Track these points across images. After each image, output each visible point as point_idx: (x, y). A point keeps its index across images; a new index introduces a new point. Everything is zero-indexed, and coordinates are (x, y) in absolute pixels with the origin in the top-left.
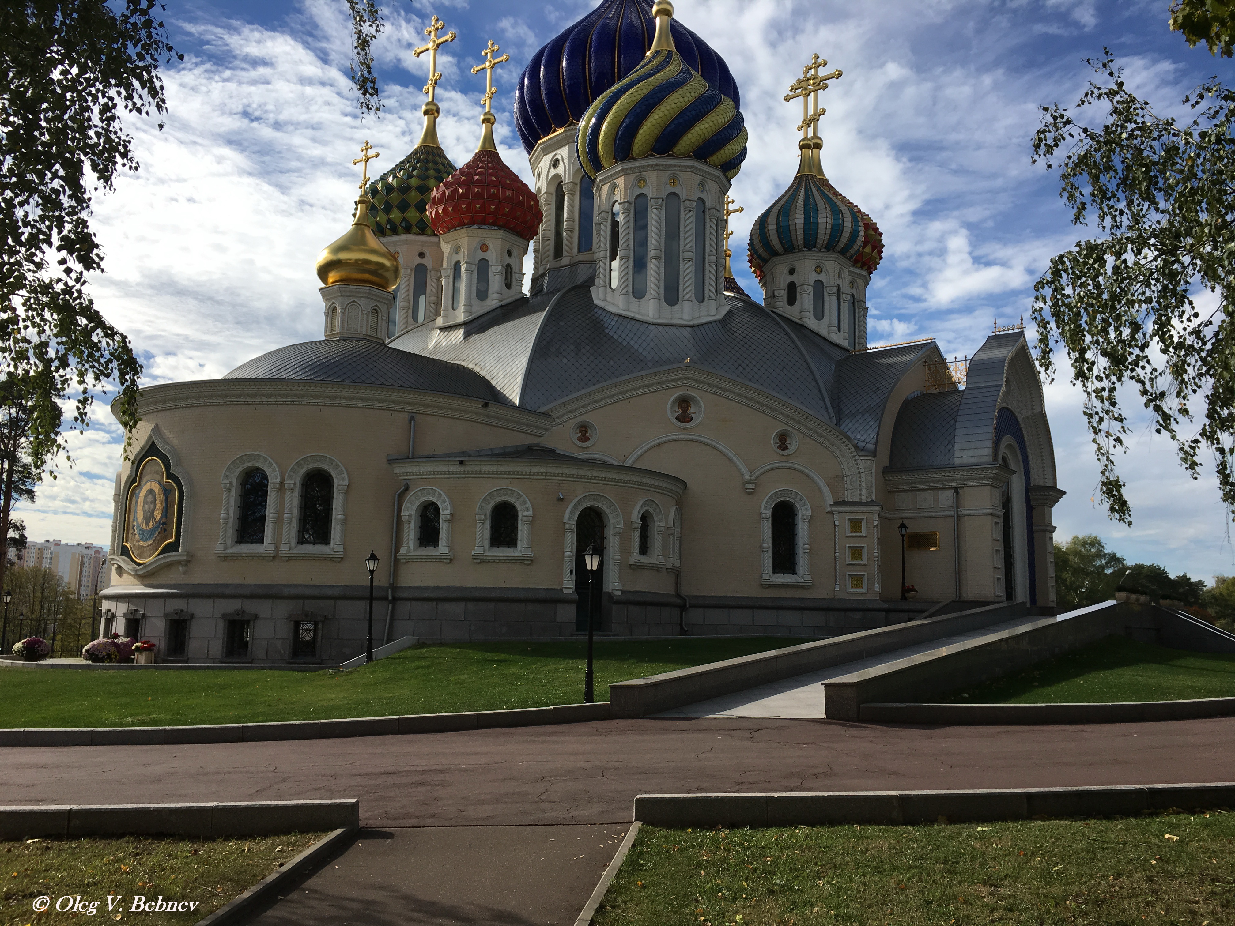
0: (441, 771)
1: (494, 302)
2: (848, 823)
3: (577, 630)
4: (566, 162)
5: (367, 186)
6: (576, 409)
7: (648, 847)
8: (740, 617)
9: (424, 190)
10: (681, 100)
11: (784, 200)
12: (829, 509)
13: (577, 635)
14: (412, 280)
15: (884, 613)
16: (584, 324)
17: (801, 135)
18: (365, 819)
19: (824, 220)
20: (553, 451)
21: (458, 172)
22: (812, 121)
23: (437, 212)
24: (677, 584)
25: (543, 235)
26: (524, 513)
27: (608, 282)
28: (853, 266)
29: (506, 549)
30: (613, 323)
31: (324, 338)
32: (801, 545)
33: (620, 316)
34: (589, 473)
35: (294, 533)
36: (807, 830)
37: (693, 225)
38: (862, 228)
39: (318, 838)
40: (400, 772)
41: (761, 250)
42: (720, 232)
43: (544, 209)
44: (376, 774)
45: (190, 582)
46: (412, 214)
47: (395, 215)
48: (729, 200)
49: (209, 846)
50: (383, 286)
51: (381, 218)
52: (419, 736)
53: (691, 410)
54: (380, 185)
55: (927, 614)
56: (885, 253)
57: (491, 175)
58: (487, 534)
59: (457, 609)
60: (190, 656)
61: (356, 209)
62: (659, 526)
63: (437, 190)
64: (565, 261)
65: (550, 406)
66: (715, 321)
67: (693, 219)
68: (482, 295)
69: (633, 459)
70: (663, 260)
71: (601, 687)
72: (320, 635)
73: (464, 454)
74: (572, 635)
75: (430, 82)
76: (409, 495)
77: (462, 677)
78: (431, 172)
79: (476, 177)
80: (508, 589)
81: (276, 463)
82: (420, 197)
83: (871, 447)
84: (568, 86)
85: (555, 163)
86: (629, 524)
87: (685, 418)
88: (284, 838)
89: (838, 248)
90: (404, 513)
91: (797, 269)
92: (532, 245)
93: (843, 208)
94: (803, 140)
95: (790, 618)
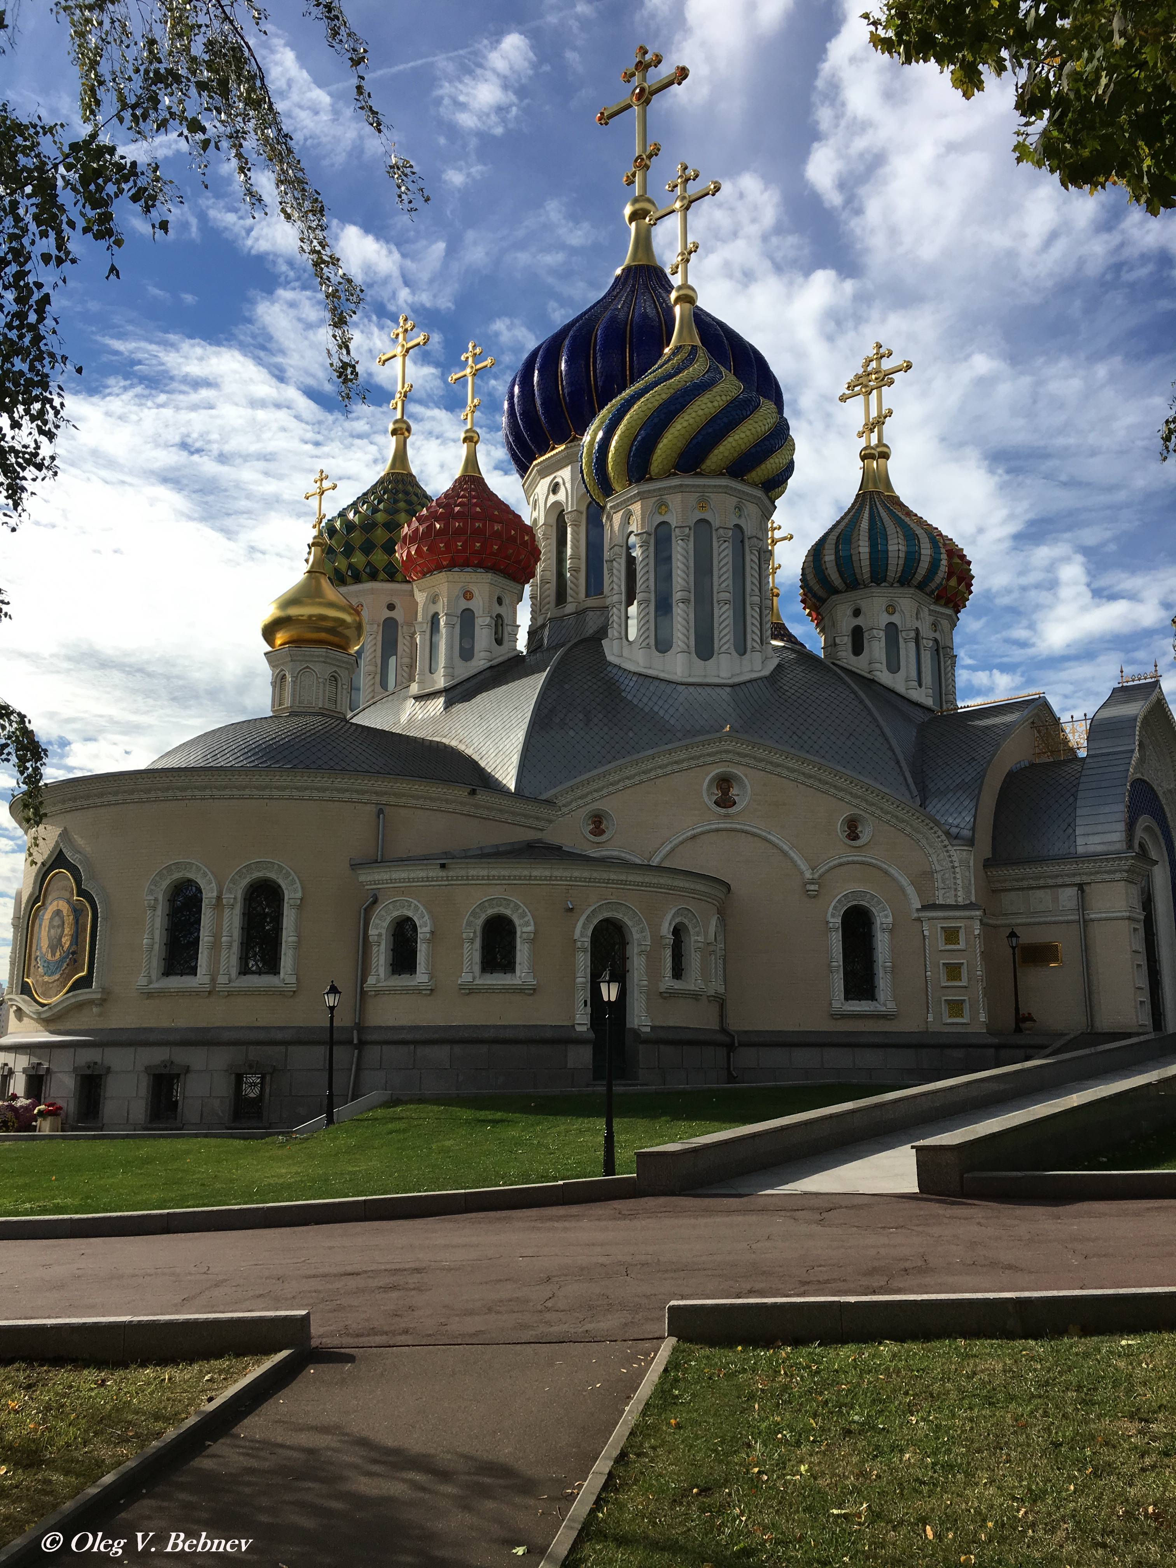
0: (418, 1270)
1: (482, 662)
2: (949, 1337)
3: (595, 1079)
4: (568, 485)
5: (323, 524)
6: (587, 794)
7: (685, 1371)
8: (803, 1058)
9: (393, 526)
10: (710, 405)
11: (843, 524)
12: (916, 915)
13: (595, 1085)
14: (380, 638)
15: (992, 1050)
16: (595, 687)
17: (862, 443)
18: (320, 1336)
19: (896, 548)
20: (560, 848)
21: (434, 504)
22: (876, 424)
23: (409, 553)
24: (722, 1016)
25: (541, 576)
26: (524, 928)
27: (623, 633)
28: (935, 603)
29: (501, 975)
30: (631, 684)
31: (271, 714)
32: (880, 963)
33: (640, 675)
34: (605, 876)
35: (234, 960)
36: (895, 1347)
37: (729, 559)
38: (944, 556)
39: (258, 1363)
40: (366, 1272)
41: (816, 588)
42: (764, 566)
43: (542, 545)
44: (335, 1275)
45: (106, 1026)
46: (379, 557)
47: (358, 559)
48: (775, 525)
49: (119, 1374)
50: (343, 647)
51: (341, 563)
52: (392, 1224)
53: (734, 791)
54: (338, 523)
55: (1048, 1051)
56: (976, 587)
57: (476, 505)
58: (477, 956)
59: (441, 1053)
60: (105, 1121)
61: (309, 553)
62: (697, 941)
63: (409, 526)
64: (570, 608)
65: (553, 792)
66: (761, 678)
67: (729, 551)
68: (467, 654)
69: (661, 855)
70: (692, 603)
71: (624, 1155)
72: (268, 1091)
73: (447, 855)
74: (588, 1085)
75: (398, 395)
76: (379, 909)
77: (448, 1143)
78: (402, 505)
79: (457, 509)
80: (505, 1027)
81: (212, 873)
82: (388, 535)
83: (966, 833)
84: (569, 394)
85: (555, 488)
86: (657, 939)
87: (725, 802)
88: (216, 1363)
89: (915, 582)
90: (372, 932)
91: (863, 610)
92: (527, 589)
93: (919, 531)
94: (865, 449)
95: (870, 1059)
